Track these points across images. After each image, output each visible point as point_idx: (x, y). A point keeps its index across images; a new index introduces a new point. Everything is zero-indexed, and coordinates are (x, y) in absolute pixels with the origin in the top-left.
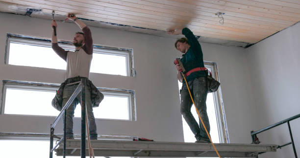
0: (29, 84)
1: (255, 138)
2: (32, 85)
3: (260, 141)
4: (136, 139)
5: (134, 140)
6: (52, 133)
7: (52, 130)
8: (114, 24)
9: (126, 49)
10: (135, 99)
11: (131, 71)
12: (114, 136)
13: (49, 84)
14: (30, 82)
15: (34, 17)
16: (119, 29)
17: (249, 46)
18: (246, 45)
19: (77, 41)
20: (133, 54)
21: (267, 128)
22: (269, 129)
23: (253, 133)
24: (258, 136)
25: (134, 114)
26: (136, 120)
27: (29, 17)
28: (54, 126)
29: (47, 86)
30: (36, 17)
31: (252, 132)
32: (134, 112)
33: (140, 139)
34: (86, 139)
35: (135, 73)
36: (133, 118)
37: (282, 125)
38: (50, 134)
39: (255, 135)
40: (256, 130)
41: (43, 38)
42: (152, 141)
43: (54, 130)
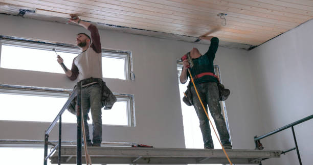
0: (22, 88)
1: (258, 144)
2: (25, 89)
3: (263, 146)
4: (135, 145)
5: (133, 146)
6: (46, 140)
7: (47, 136)
8: (111, 25)
9: (125, 51)
10: (134, 104)
11: (129, 74)
12: (112, 143)
13: (43, 88)
14: (23, 86)
15: (27, 18)
16: (117, 31)
17: (252, 48)
18: (249, 47)
19: (80, 41)
20: (131, 57)
21: (271, 133)
22: (272, 134)
23: (256, 139)
24: (261, 141)
25: (133, 120)
26: (135, 125)
27: (22, 18)
28: (48, 132)
29: (42, 90)
30: (30, 18)
31: (255, 137)
32: (133, 117)
33: (139, 146)
34: (82, 146)
35: (134, 77)
36: (132, 124)
37: (286, 130)
38: (44, 140)
39: (259, 140)
40: (259, 136)
41: (38, 40)
42: (152, 147)
43: (48, 136)
